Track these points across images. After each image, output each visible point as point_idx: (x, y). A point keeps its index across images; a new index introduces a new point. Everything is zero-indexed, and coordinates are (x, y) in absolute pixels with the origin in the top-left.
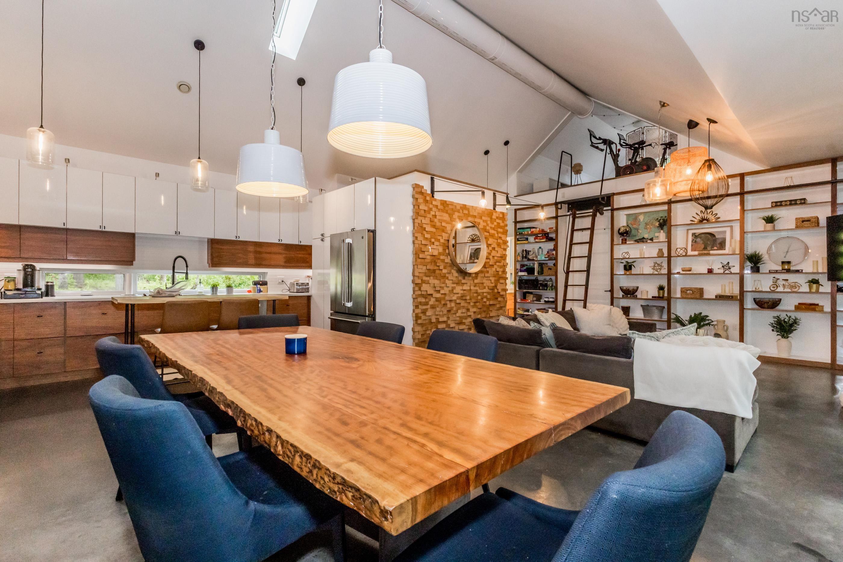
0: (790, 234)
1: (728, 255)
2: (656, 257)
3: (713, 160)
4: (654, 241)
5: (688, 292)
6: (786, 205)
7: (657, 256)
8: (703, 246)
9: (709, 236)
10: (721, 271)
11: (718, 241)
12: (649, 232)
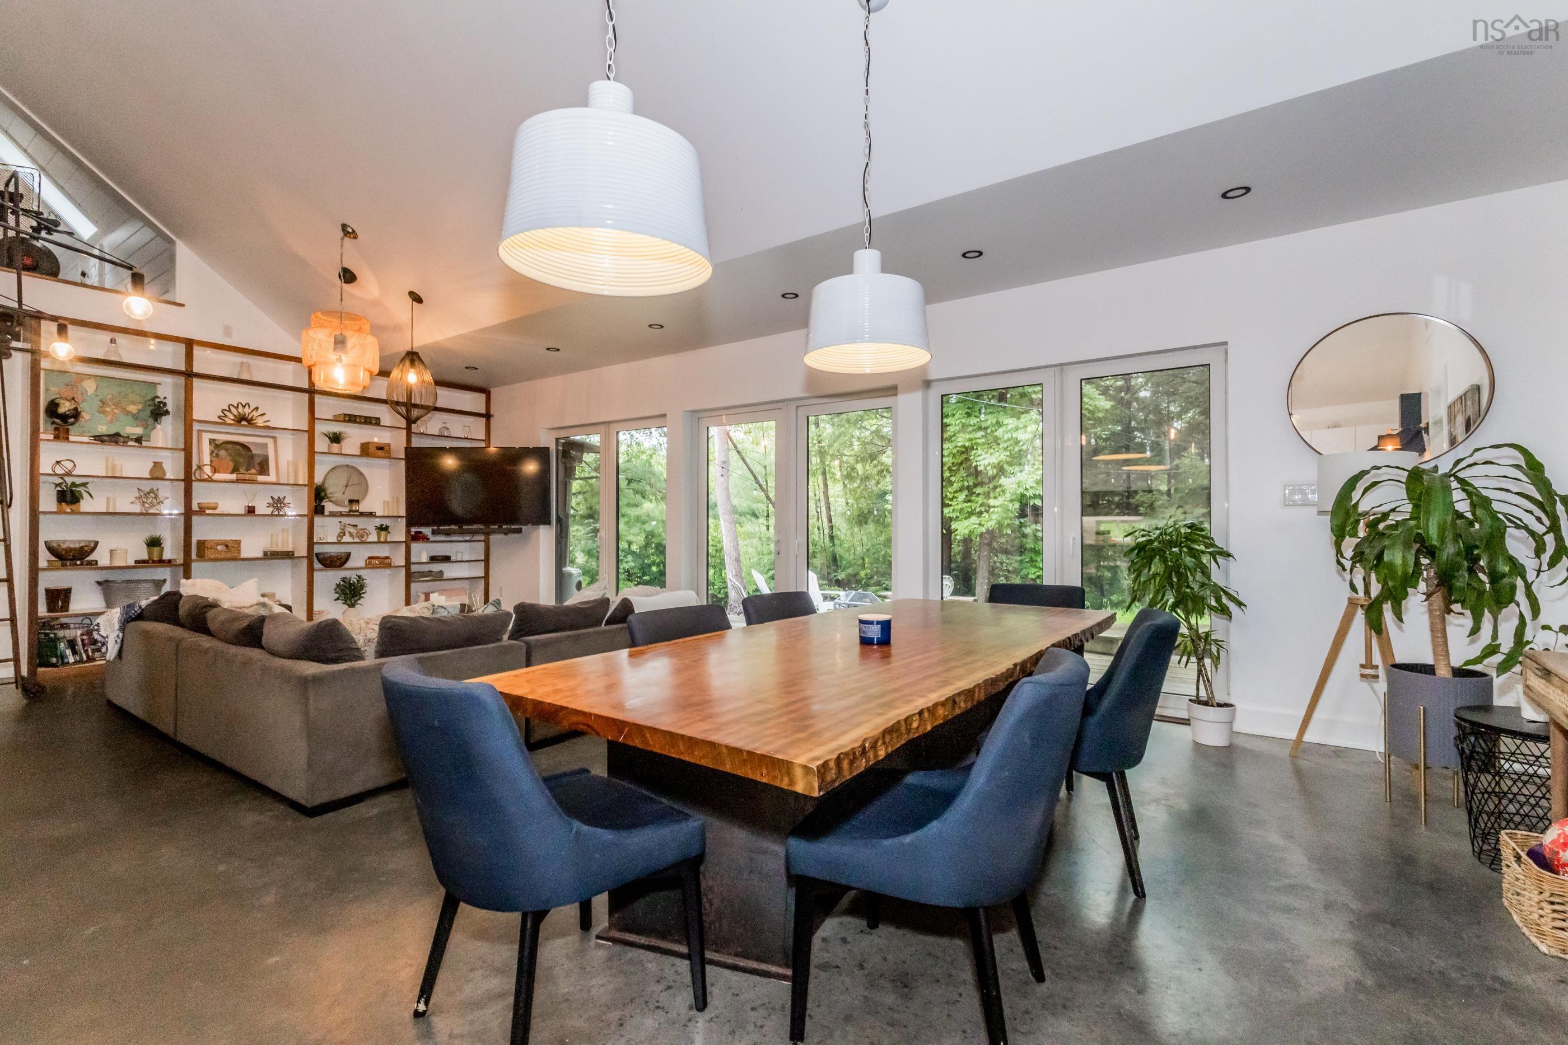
0: (349, 461)
1: (273, 484)
2: (147, 479)
3: (416, 354)
4: (144, 443)
5: (219, 548)
6: (360, 423)
7: (149, 477)
8: (231, 465)
9: (241, 449)
10: (269, 511)
11: (257, 460)
12: (111, 422)
